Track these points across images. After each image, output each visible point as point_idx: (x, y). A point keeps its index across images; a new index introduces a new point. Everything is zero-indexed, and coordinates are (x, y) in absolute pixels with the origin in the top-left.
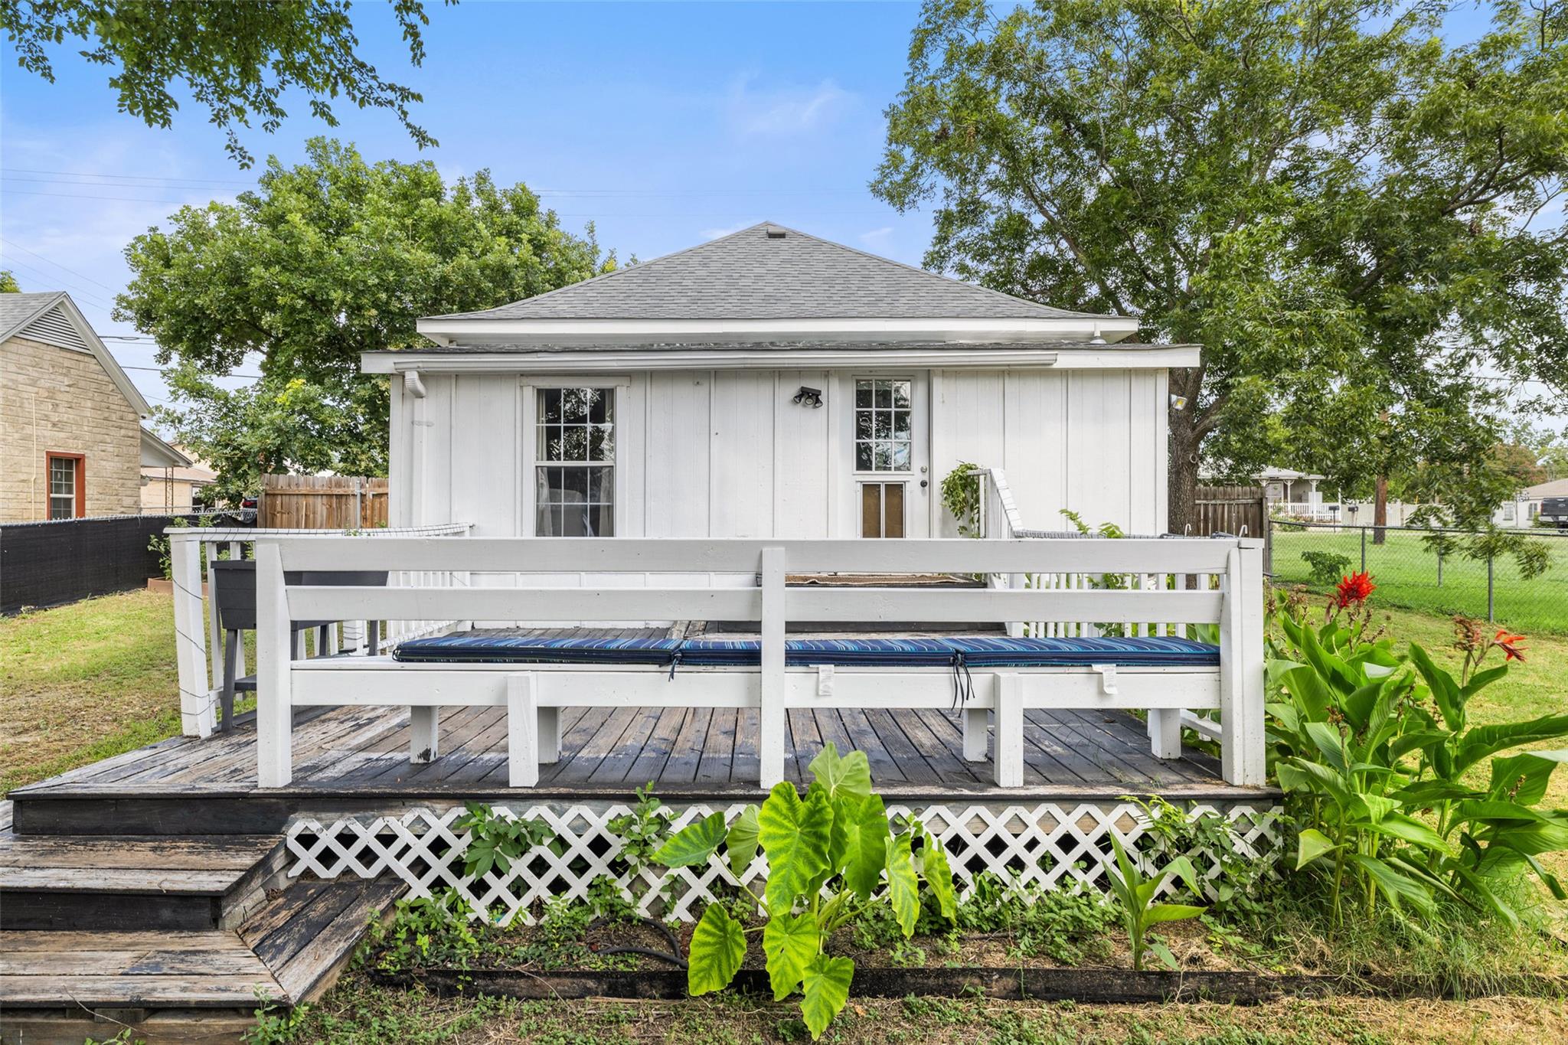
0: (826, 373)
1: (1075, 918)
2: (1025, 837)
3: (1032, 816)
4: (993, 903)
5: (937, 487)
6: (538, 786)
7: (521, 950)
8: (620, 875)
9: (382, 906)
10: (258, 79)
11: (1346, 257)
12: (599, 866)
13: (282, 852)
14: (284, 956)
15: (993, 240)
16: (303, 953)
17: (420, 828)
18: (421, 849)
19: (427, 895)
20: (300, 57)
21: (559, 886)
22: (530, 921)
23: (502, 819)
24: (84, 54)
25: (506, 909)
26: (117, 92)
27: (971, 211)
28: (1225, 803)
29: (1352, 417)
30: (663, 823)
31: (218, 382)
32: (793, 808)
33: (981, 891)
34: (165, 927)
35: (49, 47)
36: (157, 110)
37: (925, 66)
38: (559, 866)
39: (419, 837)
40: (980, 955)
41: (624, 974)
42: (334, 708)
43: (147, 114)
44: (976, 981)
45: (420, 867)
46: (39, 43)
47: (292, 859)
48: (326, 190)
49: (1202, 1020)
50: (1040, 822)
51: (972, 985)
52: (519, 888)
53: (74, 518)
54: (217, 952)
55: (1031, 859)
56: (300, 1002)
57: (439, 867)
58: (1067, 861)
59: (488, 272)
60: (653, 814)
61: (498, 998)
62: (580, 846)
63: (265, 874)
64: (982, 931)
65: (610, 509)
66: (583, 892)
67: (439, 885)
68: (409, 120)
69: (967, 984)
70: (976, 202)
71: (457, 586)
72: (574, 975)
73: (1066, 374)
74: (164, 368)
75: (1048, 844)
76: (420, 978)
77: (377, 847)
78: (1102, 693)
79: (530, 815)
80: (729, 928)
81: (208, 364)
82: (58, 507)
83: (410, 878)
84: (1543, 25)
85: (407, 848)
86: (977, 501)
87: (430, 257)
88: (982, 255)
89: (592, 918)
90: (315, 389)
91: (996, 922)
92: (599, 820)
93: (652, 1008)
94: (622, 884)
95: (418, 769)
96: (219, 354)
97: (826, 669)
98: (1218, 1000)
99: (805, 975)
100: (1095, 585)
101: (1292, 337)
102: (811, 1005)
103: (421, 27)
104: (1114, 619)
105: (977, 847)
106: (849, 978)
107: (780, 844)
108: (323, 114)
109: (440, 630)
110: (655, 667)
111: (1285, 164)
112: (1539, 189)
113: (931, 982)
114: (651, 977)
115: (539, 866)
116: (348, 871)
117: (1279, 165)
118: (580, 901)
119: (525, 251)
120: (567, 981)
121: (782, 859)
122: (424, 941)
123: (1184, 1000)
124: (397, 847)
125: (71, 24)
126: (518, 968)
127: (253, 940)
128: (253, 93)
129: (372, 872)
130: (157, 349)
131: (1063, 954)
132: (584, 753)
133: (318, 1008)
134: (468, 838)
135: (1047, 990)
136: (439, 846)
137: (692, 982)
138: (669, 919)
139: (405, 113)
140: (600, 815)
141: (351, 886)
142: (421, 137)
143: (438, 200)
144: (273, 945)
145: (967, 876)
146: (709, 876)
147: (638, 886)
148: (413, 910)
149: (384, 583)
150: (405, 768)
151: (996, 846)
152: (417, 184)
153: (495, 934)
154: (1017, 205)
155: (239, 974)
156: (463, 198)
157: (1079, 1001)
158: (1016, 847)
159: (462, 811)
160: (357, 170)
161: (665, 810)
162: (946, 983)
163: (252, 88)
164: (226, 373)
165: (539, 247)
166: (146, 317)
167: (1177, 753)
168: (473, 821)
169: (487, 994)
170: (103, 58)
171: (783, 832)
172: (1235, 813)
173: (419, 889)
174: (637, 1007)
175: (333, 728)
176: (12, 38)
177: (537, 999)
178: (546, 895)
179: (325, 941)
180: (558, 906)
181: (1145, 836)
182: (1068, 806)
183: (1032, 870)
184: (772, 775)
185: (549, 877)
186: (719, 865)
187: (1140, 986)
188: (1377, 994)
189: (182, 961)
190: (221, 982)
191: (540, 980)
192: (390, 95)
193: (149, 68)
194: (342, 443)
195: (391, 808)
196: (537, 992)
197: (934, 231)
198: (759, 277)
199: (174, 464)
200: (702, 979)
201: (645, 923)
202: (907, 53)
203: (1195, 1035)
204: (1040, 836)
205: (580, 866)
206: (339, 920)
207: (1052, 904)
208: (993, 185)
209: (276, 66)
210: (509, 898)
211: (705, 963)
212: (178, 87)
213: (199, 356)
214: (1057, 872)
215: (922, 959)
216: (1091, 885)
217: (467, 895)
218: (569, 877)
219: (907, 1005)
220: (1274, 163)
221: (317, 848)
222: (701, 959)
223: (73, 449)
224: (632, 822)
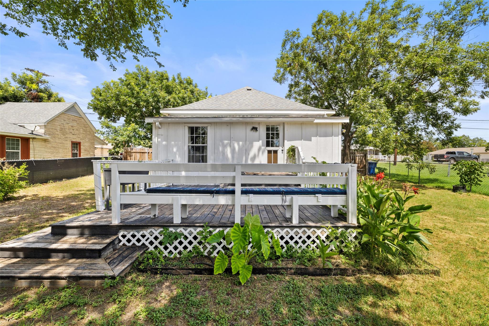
0: (259, 123)
1: (310, 255)
2: (299, 236)
3: (300, 231)
4: (291, 252)
5: (286, 151)
6: (181, 223)
7: (175, 263)
8: (200, 245)
9: (141, 253)
10: (119, 50)
11: (386, 96)
12: (195, 243)
13: (118, 239)
14: (116, 265)
15: (303, 91)
16: (120, 264)
17: (151, 234)
18: (152, 239)
19: (153, 250)
20: (130, 45)
21: (185, 248)
22: (178, 256)
23: (171, 231)
24: (74, 43)
25: (173, 253)
26: (83, 52)
27: (297, 84)
28: (347, 228)
29: (386, 136)
30: (211, 232)
31: (113, 124)
32: (239, 229)
33: (288, 249)
34: (87, 258)
35: (66, 41)
36: (93, 57)
37: (285, 48)
38: (185, 243)
39: (151, 236)
40: (286, 264)
41: (199, 269)
42: (135, 204)
43: (91, 58)
44: (284, 271)
45: (151, 243)
46: (64, 40)
47: (120, 241)
48: (140, 78)
49: (338, 280)
50: (302, 232)
51: (283, 271)
52: (176, 248)
53: (78, 157)
54: (99, 264)
55: (300, 241)
56: (118, 276)
57: (156, 243)
58: (309, 242)
59: (180, 98)
60: (208, 230)
61: (168, 275)
62: (190, 238)
63: (113, 245)
64: (288, 258)
65: (206, 156)
66: (191, 249)
67: (156, 247)
68: (157, 60)
69: (282, 271)
70: (298, 82)
71: (169, 175)
72: (186, 269)
73: (317, 124)
74: (100, 121)
75: (304, 237)
76: (149, 270)
77: (141, 238)
78: (318, 201)
79: (178, 231)
80: (224, 258)
81: (111, 120)
82: (74, 155)
83: (149, 246)
84: (434, 39)
85: (148, 238)
86: (295, 154)
87: (166, 95)
88: (300, 95)
89: (193, 255)
90: (137, 126)
91: (291, 256)
92: (195, 231)
93: (205, 277)
94: (201, 247)
95: (153, 219)
96: (114, 117)
97: (251, 195)
98: (342, 275)
99: (240, 269)
100: (320, 175)
101: (373, 116)
102: (242, 276)
103: (159, 38)
104: (324, 184)
105: (287, 238)
106: (251, 270)
107: (236, 238)
108: (136, 59)
109: (164, 185)
110: (209, 195)
111: (372, 73)
112: (433, 80)
113: (273, 271)
114: (205, 270)
115: (181, 243)
116: (134, 244)
117: (370, 74)
118: (190, 251)
119: (189, 93)
120: (185, 271)
121: (237, 242)
122: (151, 261)
123: (334, 275)
124: (146, 238)
125: (71, 35)
126: (173, 268)
127: (108, 261)
128: (118, 53)
129: (140, 244)
130: (98, 116)
131: (306, 264)
132: (194, 215)
133: (124, 277)
134: (163, 236)
135: (301, 273)
136: (156, 238)
137: (215, 271)
138: (212, 256)
139: (156, 59)
140: (195, 230)
141: (135, 247)
142: (160, 65)
143: (168, 80)
144: (113, 262)
145: (284, 245)
146: (222, 245)
147: (204, 248)
148: (150, 253)
149: (148, 174)
150: (149, 219)
151: (292, 238)
152: (162, 76)
153: (169, 259)
154: (308, 83)
155: (104, 269)
156: (174, 80)
157: (309, 275)
158: (296, 238)
159: (162, 229)
160: (148, 73)
161: (211, 229)
162: (277, 271)
163: (118, 52)
164: (116, 122)
165: (192, 92)
166: (95, 109)
167: (337, 216)
168: (164, 232)
169: (165, 274)
170: (79, 44)
171: (237, 235)
172: (349, 230)
173: (151, 248)
174: (201, 277)
175: (134, 210)
176: (56, 38)
177: (177, 275)
178: (182, 250)
179: (126, 261)
180: (185, 252)
181: (327, 236)
182: (309, 228)
183: (300, 244)
184: (238, 221)
185: (183, 245)
186: (224, 243)
187: (324, 272)
188: (380, 274)
189: (90, 266)
190: (99, 271)
191: (178, 270)
192: (152, 54)
193: (91, 46)
194: (144, 140)
195: (144, 229)
196: (177, 273)
197: (288, 89)
198: (244, 100)
199: (103, 144)
200: (217, 271)
201: (206, 256)
202: (281, 45)
203: (336, 283)
204: (302, 235)
205: (190, 243)
206: (130, 256)
207: (305, 252)
208: (303, 78)
209: (124, 47)
210: (173, 250)
211: (218, 266)
212: (98, 51)
213: (109, 118)
214: (306, 244)
215: (271, 265)
216: (314, 247)
217: (163, 250)
218: (188, 245)
219: (267, 277)
220: (370, 73)
221: (126, 238)
222: (217, 265)
223: (78, 140)
224: (203, 232)
